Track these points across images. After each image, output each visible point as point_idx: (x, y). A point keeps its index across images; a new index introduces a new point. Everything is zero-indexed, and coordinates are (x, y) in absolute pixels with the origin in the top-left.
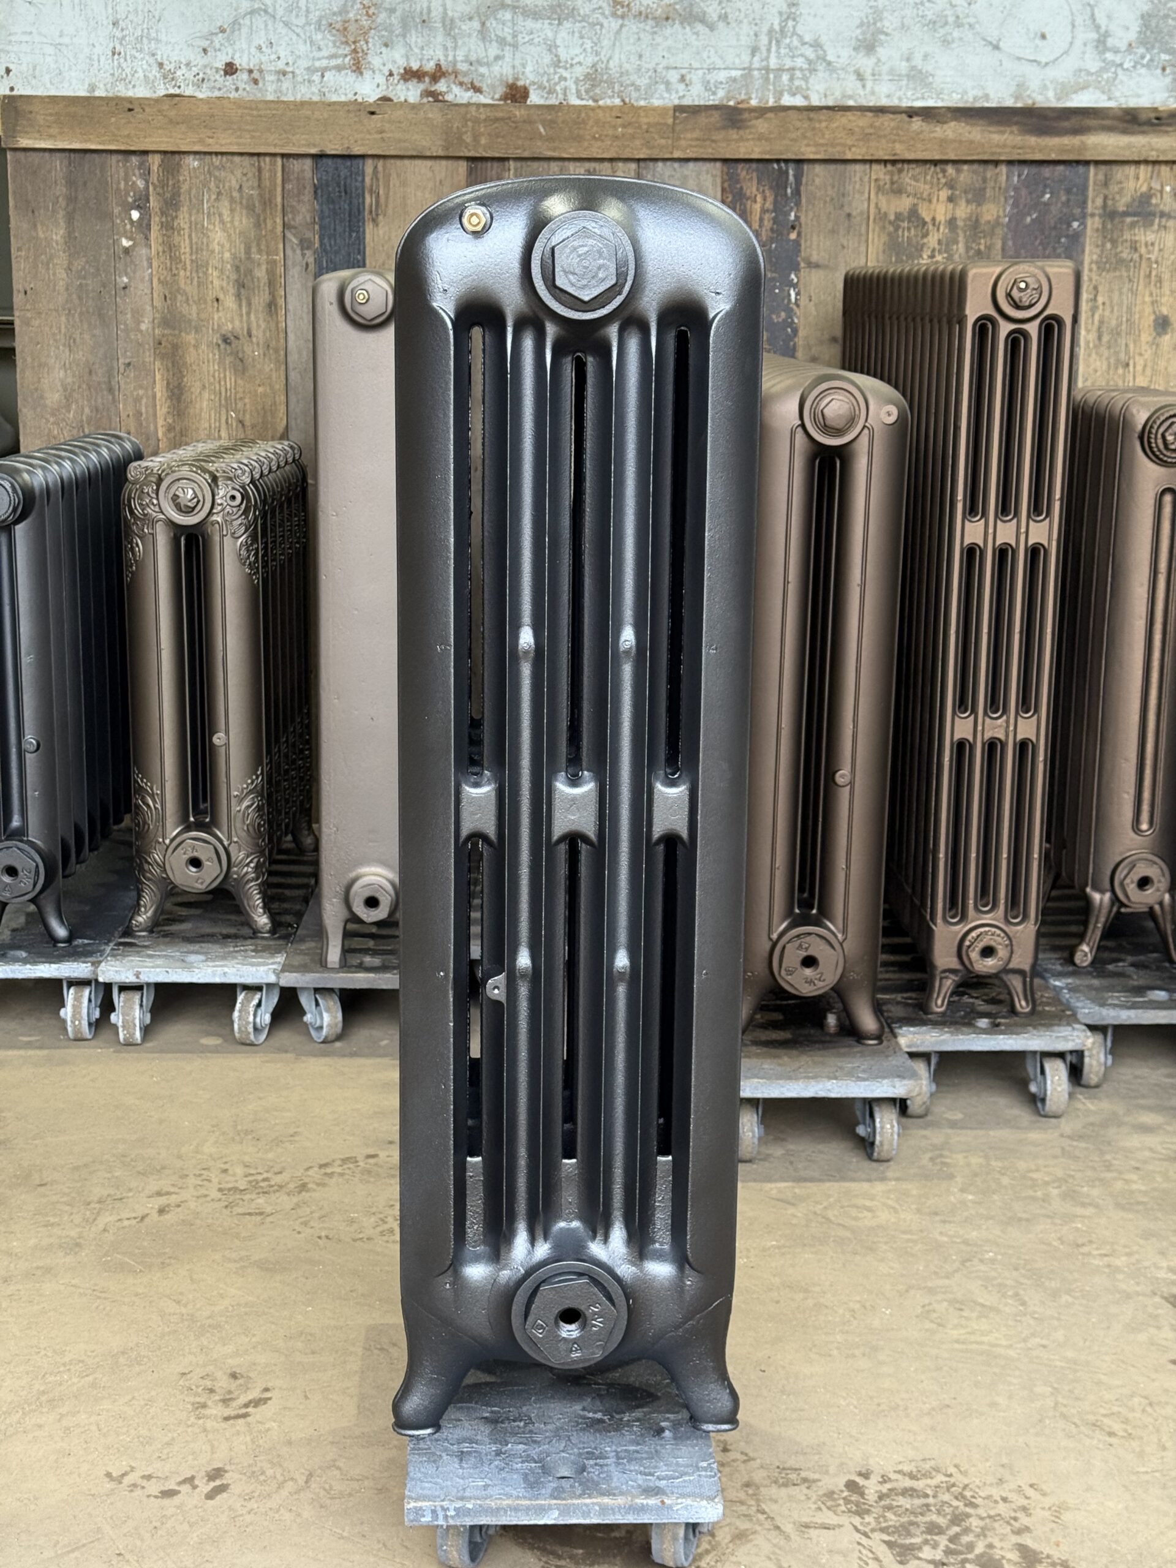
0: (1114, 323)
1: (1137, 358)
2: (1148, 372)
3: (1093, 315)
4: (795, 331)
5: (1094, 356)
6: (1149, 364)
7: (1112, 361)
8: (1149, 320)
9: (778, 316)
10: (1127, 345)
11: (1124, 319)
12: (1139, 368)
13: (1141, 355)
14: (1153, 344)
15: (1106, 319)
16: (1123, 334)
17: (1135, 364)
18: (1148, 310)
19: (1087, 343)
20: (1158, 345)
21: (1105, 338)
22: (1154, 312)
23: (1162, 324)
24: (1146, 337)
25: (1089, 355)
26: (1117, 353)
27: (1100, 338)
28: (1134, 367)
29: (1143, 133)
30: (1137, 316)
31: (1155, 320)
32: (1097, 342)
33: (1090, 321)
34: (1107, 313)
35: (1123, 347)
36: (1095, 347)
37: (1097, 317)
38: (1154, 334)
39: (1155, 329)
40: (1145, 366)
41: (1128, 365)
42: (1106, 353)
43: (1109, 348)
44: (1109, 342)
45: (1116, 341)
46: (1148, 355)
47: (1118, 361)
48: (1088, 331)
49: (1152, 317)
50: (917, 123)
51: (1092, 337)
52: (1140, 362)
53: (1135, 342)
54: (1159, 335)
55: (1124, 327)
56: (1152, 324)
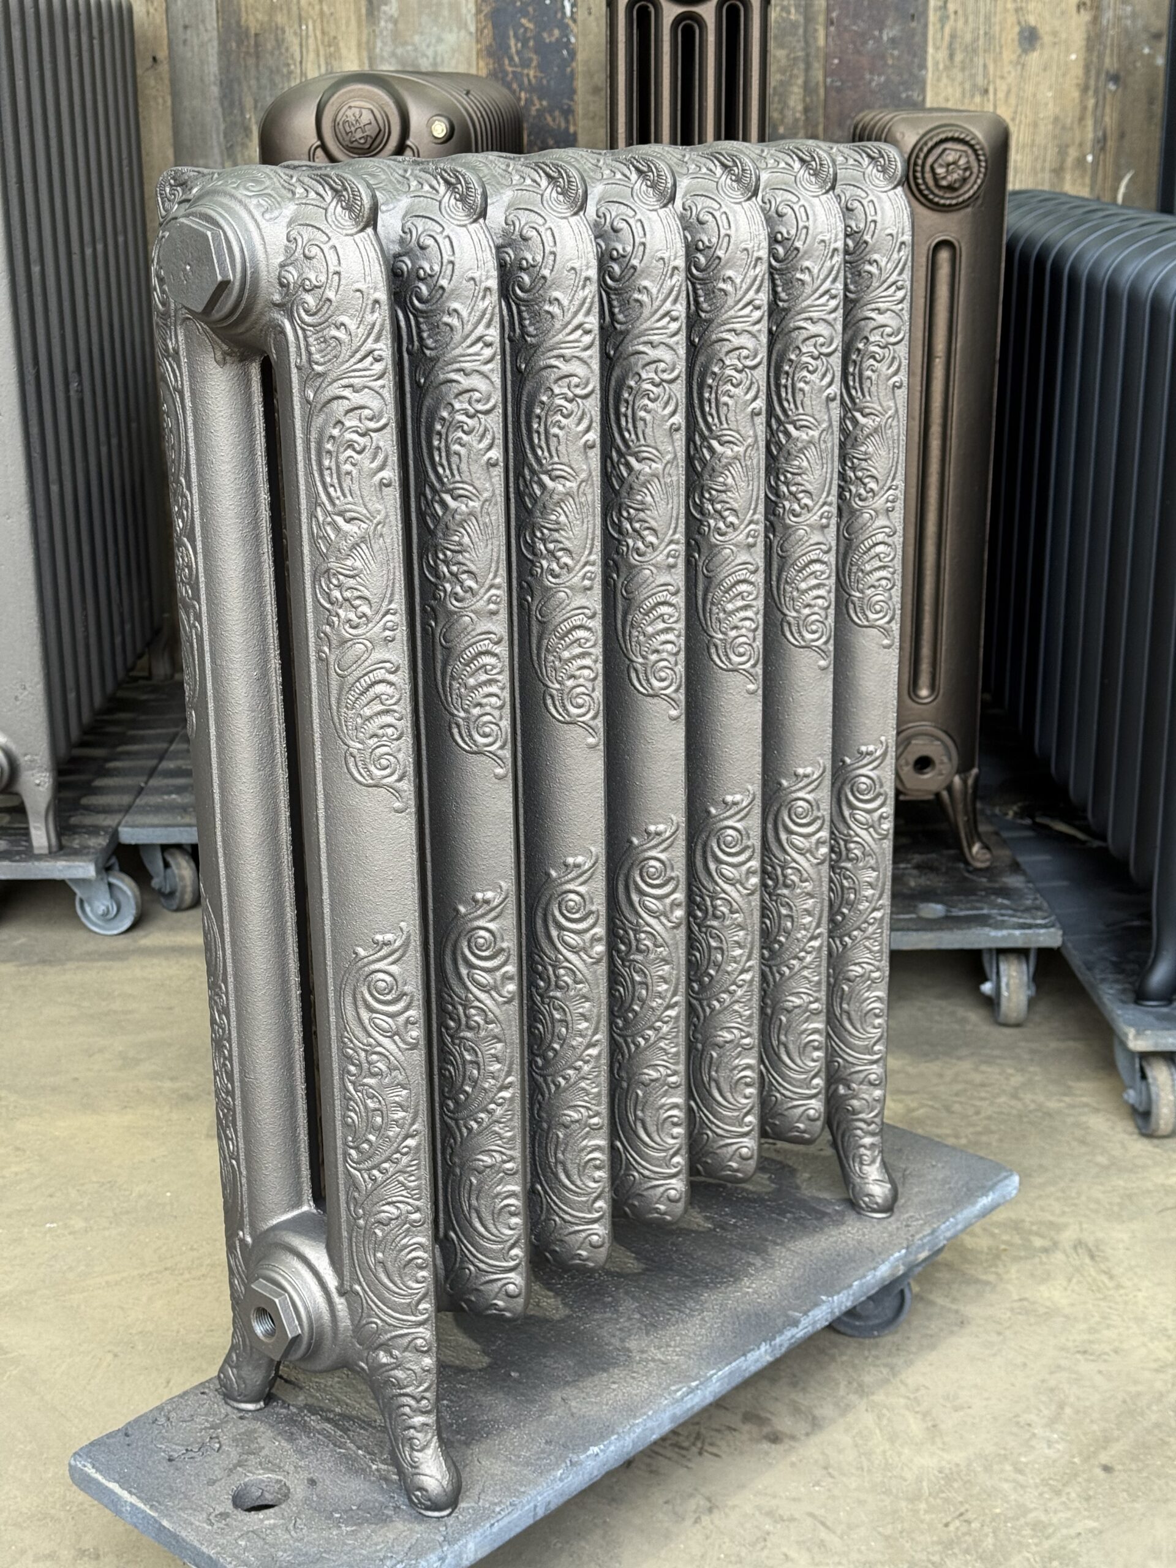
0: (968, 37)
1: (998, 81)
2: (1013, 100)
3: (942, 28)
4: (573, 54)
5: (945, 80)
6: (1014, 90)
7: (967, 86)
8: (1012, 33)
9: (551, 34)
10: (985, 66)
11: (982, 32)
12: (1001, 95)
13: (1002, 77)
14: (1018, 63)
15: (959, 33)
16: (981, 53)
17: (995, 90)
18: (1011, 19)
19: (936, 64)
20: (1023, 65)
21: (959, 57)
22: (1019, 23)
23: (1030, 38)
24: (1009, 54)
25: (939, 80)
26: (973, 77)
27: (951, 56)
28: (995, 94)
30: (997, 28)
31: (1021, 33)
32: (948, 63)
33: (939, 36)
34: (960, 24)
35: (981, 69)
36: (946, 68)
37: (947, 30)
38: (1019, 51)
39: (1020, 43)
40: (1009, 92)
41: (986, 91)
42: (959, 77)
43: (963, 69)
44: (963, 62)
45: (971, 61)
46: (1011, 79)
47: (974, 86)
48: (937, 48)
49: (1017, 29)
51: (942, 55)
52: (1002, 87)
53: (995, 61)
54: (1025, 51)
55: (981, 42)
56: (1016, 37)
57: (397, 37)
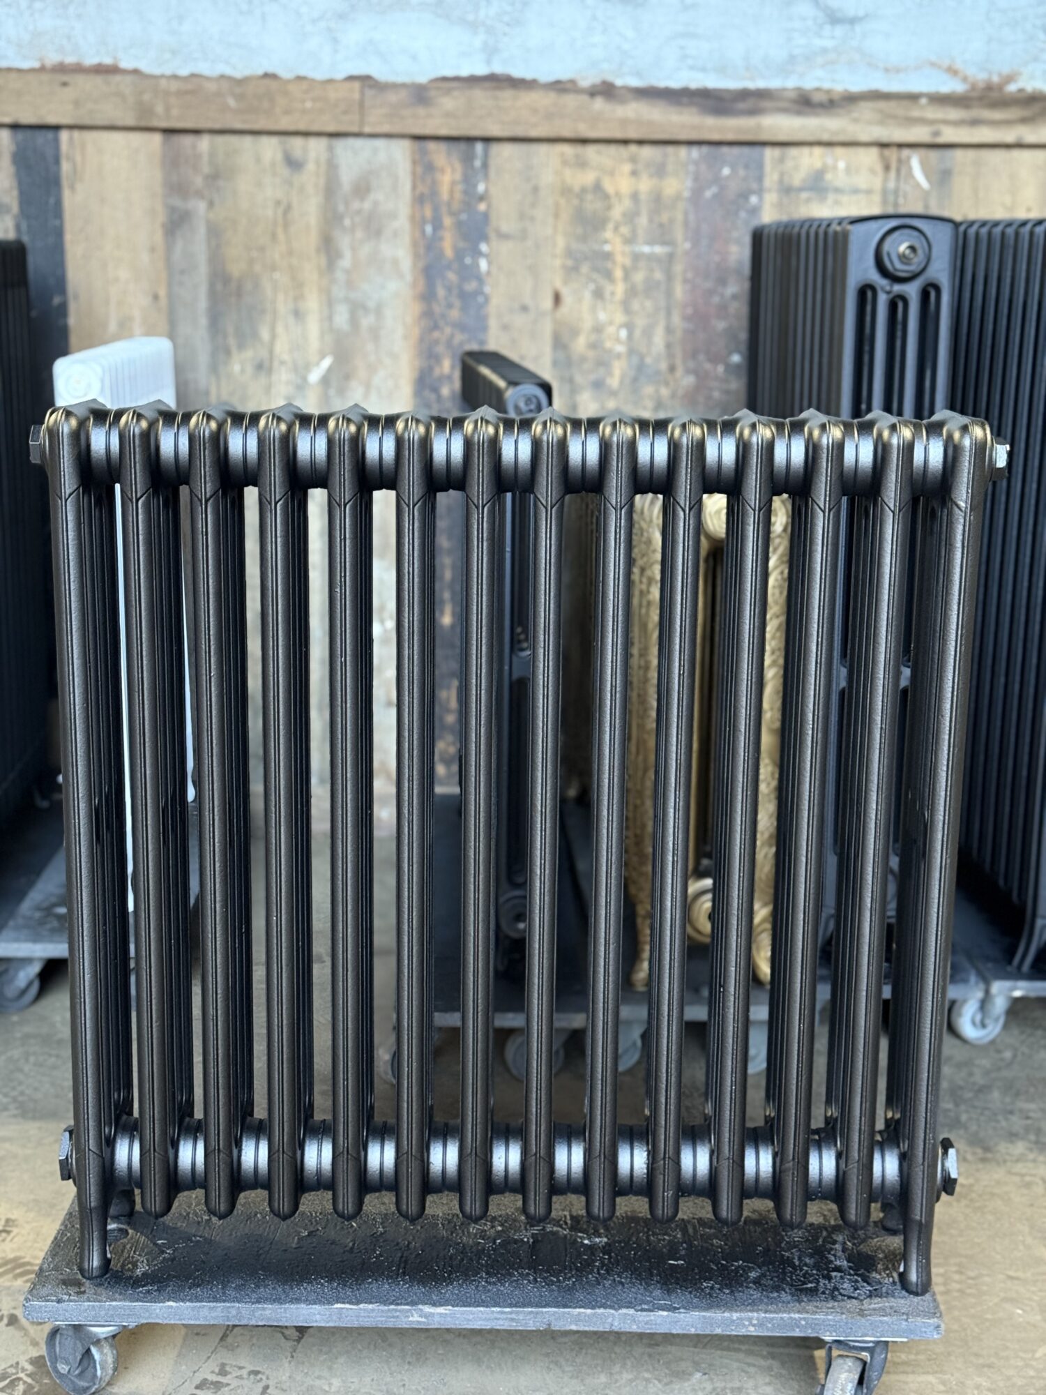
29: (817, 115)
50: (599, 104)
57: (350, 285)
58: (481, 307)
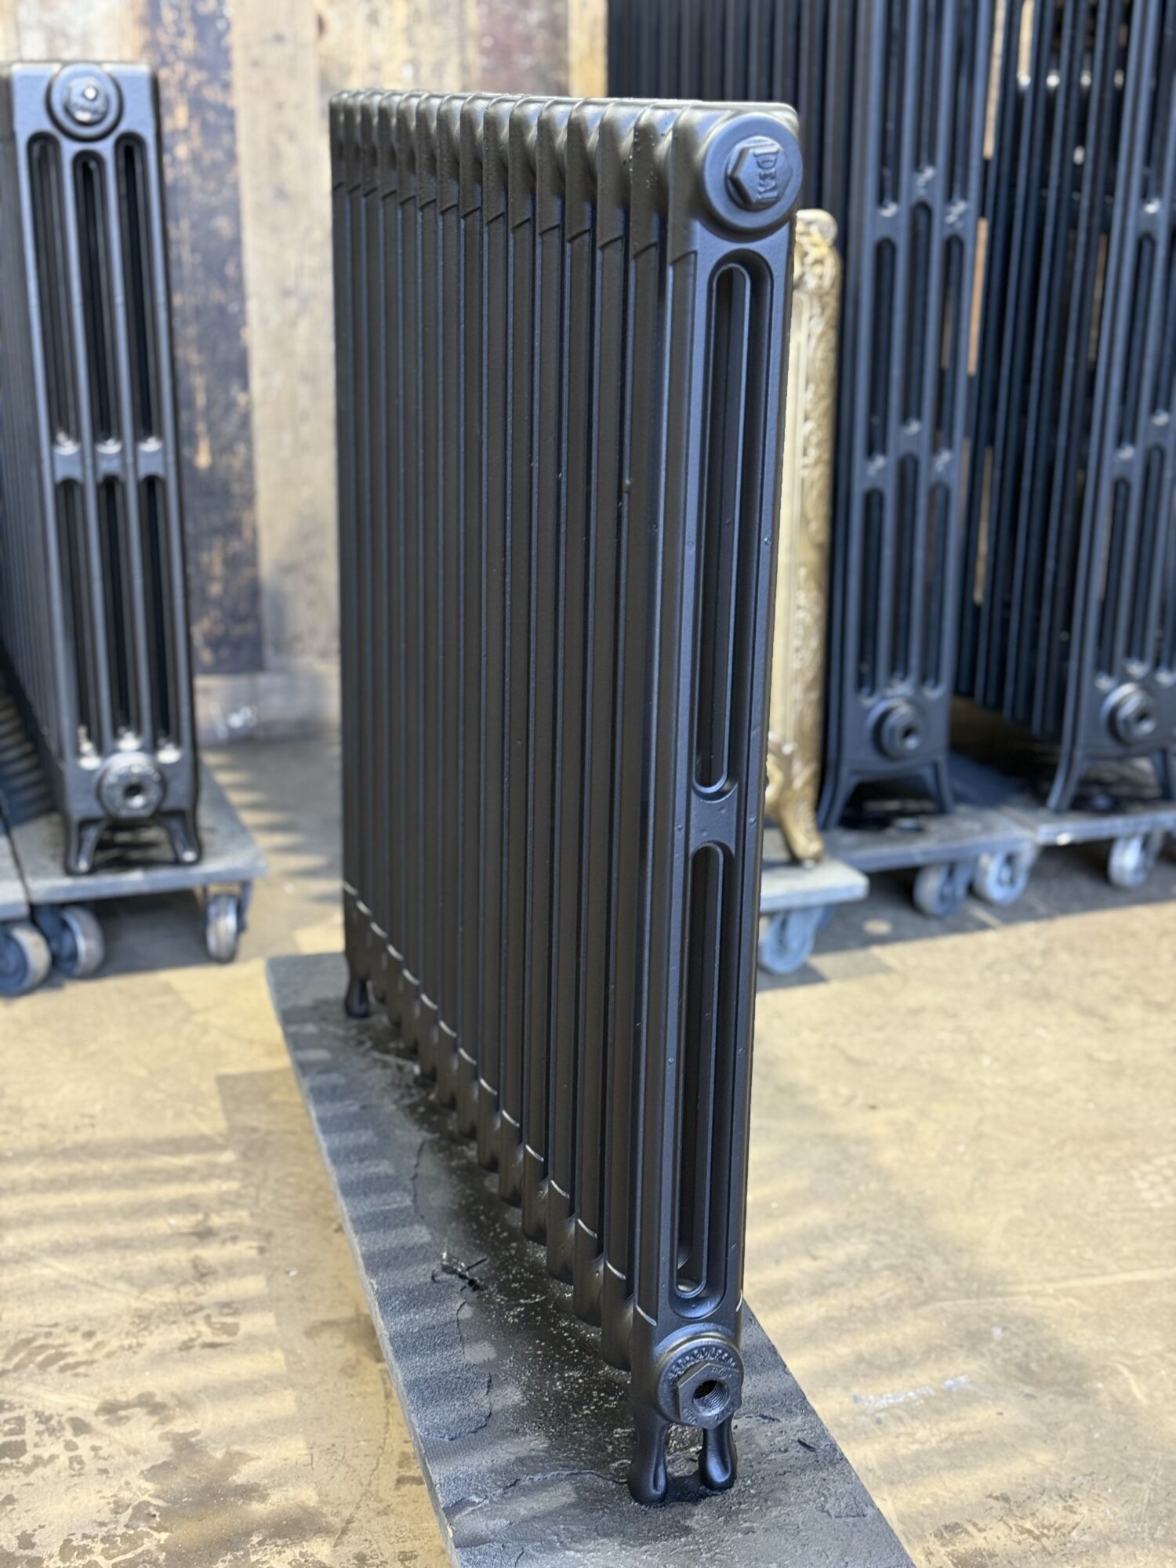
58: (221, 35)
